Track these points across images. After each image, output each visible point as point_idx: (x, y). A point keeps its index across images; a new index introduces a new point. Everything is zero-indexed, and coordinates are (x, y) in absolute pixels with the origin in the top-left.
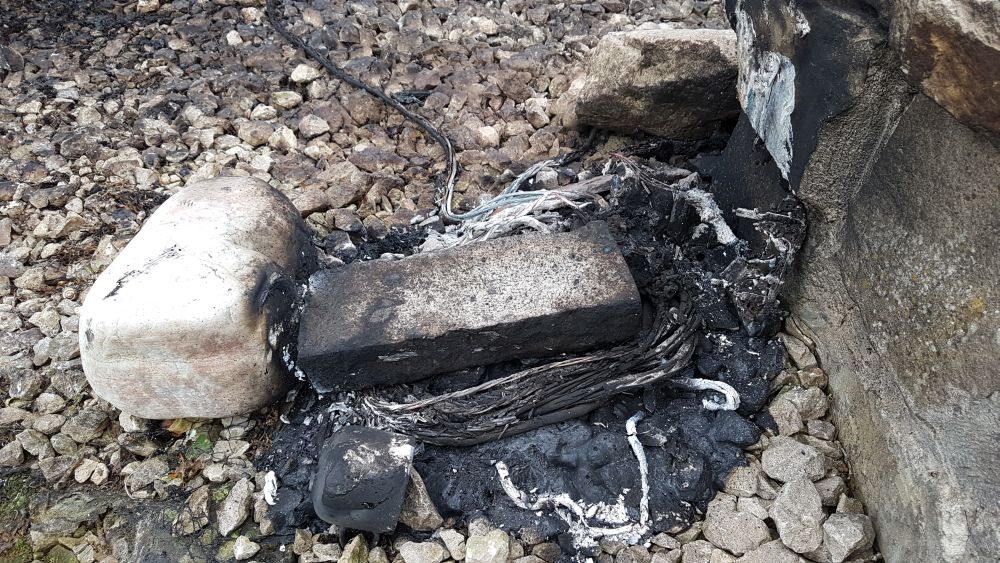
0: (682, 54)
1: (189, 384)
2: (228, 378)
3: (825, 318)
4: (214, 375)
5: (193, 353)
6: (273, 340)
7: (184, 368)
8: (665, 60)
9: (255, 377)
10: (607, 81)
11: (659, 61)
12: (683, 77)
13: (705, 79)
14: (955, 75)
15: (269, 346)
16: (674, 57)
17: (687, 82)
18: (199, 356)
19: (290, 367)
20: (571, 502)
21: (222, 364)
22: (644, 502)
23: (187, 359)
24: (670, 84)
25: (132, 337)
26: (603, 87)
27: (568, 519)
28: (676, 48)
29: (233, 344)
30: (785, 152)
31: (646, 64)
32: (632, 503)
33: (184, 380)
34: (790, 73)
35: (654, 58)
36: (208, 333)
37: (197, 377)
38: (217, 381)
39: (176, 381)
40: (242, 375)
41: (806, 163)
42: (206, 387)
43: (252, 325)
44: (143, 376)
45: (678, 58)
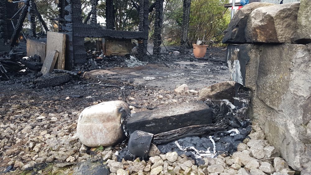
0: (220, 85)
1: (101, 131)
2: (110, 129)
3: (259, 114)
4: (107, 128)
5: (104, 121)
6: (122, 122)
7: (101, 125)
8: (216, 88)
9: (116, 130)
10: (203, 96)
11: (215, 89)
12: (221, 90)
13: (226, 90)
14: (262, 34)
15: (120, 123)
16: (218, 87)
17: (222, 91)
18: (105, 122)
19: (124, 131)
20: (194, 148)
21: (110, 125)
22: (214, 149)
23: (103, 122)
24: (218, 93)
25: (91, 116)
26: (202, 97)
27: (194, 153)
28: (219, 85)
29: (113, 119)
30: (241, 79)
31: (212, 91)
32: (212, 150)
33: (100, 129)
34: (238, 62)
35: (214, 88)
36: (108, 115)
37: (104, 128)
38: (108, 130)
39: (98, 129)
40: (114, 128)
41: (245, 77)
42: (105, 132)
43: (118, 115)
44: (91, 128)
45: (219, 87)
